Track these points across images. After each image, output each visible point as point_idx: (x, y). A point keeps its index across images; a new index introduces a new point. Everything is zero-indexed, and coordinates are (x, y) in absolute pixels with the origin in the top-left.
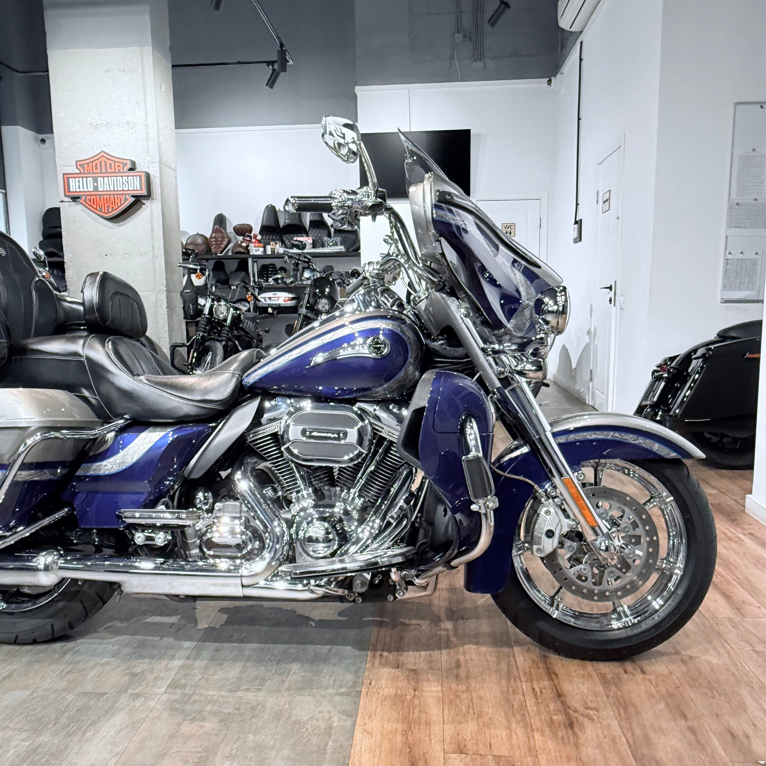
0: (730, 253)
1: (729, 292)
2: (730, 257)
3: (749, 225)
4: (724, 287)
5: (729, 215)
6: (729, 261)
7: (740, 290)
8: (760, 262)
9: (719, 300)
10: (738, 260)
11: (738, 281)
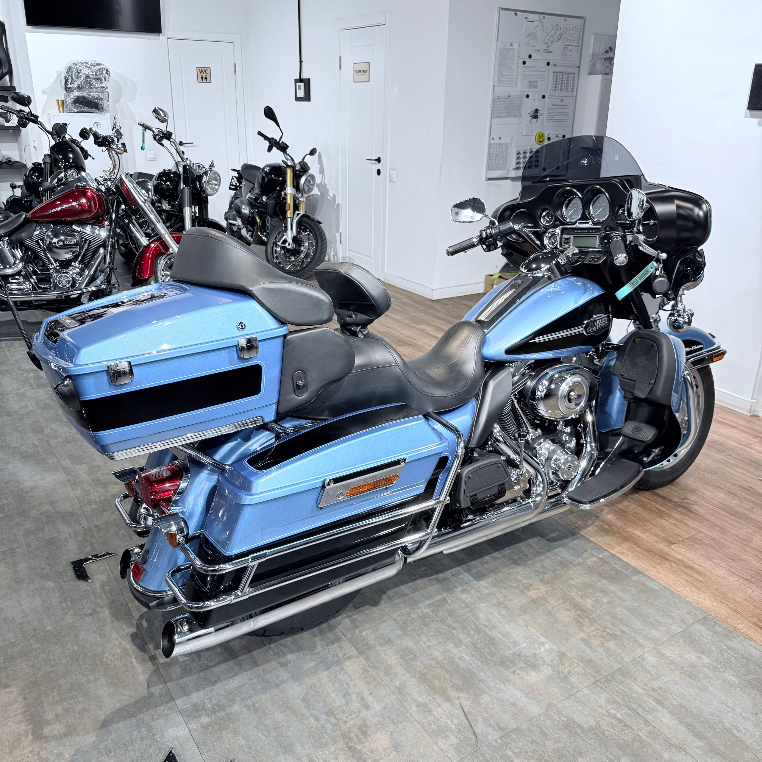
0: (493, 139)
1: (491, 171)
2: (492, 142)
3: (505, 114)
4: (488, 168)
5: (493, 107)
6: (492, 145)
7: (497, 169)
8: (510, 146)
9: (484, 178)
10: (497, 144)
11: (497, 161)
